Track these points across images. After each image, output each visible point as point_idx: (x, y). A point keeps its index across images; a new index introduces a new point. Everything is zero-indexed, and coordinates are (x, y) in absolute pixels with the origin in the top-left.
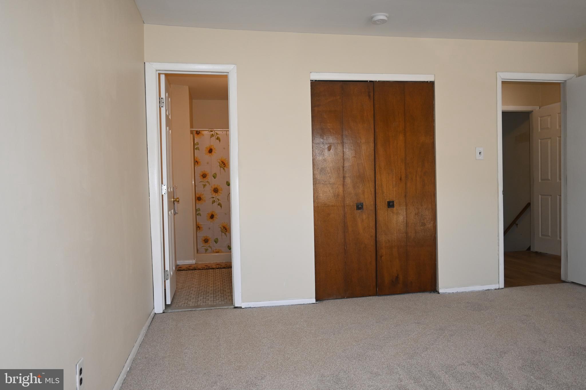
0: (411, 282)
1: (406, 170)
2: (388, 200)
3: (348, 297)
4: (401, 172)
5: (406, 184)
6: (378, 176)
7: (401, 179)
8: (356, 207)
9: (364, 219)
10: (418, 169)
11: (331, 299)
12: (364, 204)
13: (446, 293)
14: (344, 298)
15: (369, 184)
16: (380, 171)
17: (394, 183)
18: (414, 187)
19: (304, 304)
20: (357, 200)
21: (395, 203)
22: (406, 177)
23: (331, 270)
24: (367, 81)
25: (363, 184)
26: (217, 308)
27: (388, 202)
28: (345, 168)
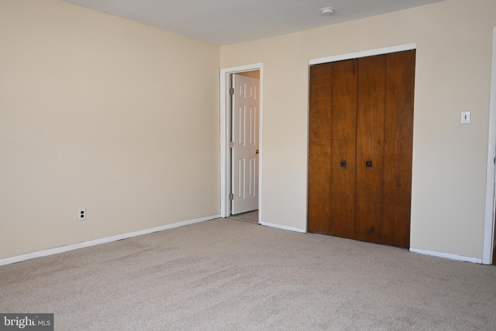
0: (385, 235)
1: (384, 134)
2: (367, 160)
3: (332, 235)
4: (379, 136)
5: (384, 146)
6: (359, 139)
7: (379, 142)
8: (340, 164)
9: (347, 174)
10: (396, 134)
11: (319, 234)
12: (347, 162)
13: (417, 252)
14: (329, 235)
15: (351, 146)
16: (361, 135)
17: (373, 145)
18: (391, 150)
19: (297, 232)
20: (341, 159)
21: (373, 163)
22: (385, 140)
23: (319, 211)
24: (353, 59)
25: (347, 146)
26: (251, 222)
27: (366, 162)
28: (333, 132)
